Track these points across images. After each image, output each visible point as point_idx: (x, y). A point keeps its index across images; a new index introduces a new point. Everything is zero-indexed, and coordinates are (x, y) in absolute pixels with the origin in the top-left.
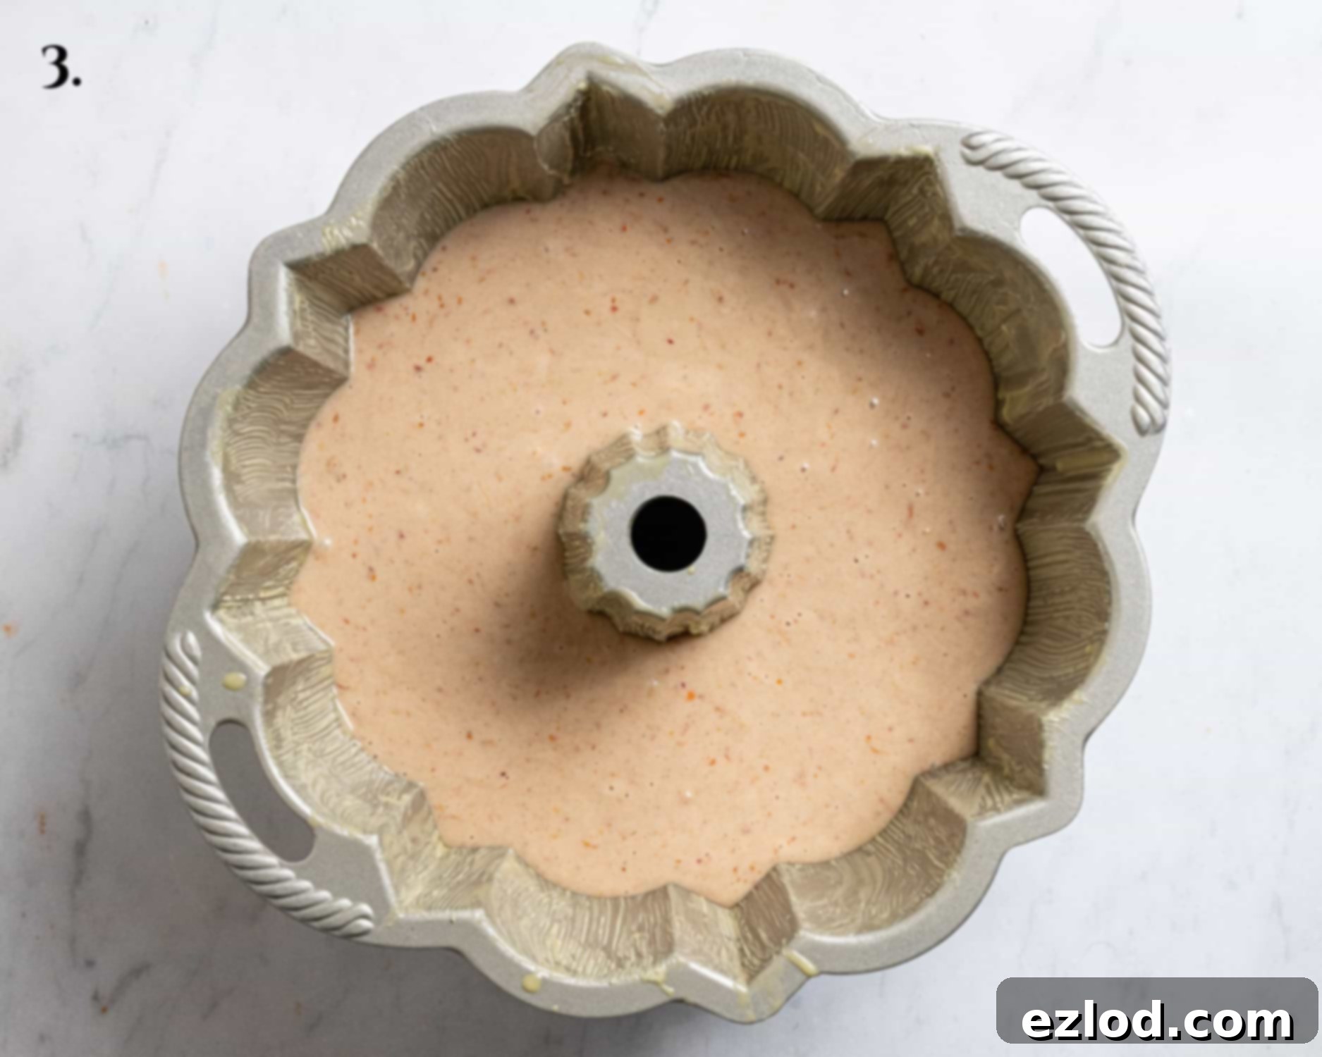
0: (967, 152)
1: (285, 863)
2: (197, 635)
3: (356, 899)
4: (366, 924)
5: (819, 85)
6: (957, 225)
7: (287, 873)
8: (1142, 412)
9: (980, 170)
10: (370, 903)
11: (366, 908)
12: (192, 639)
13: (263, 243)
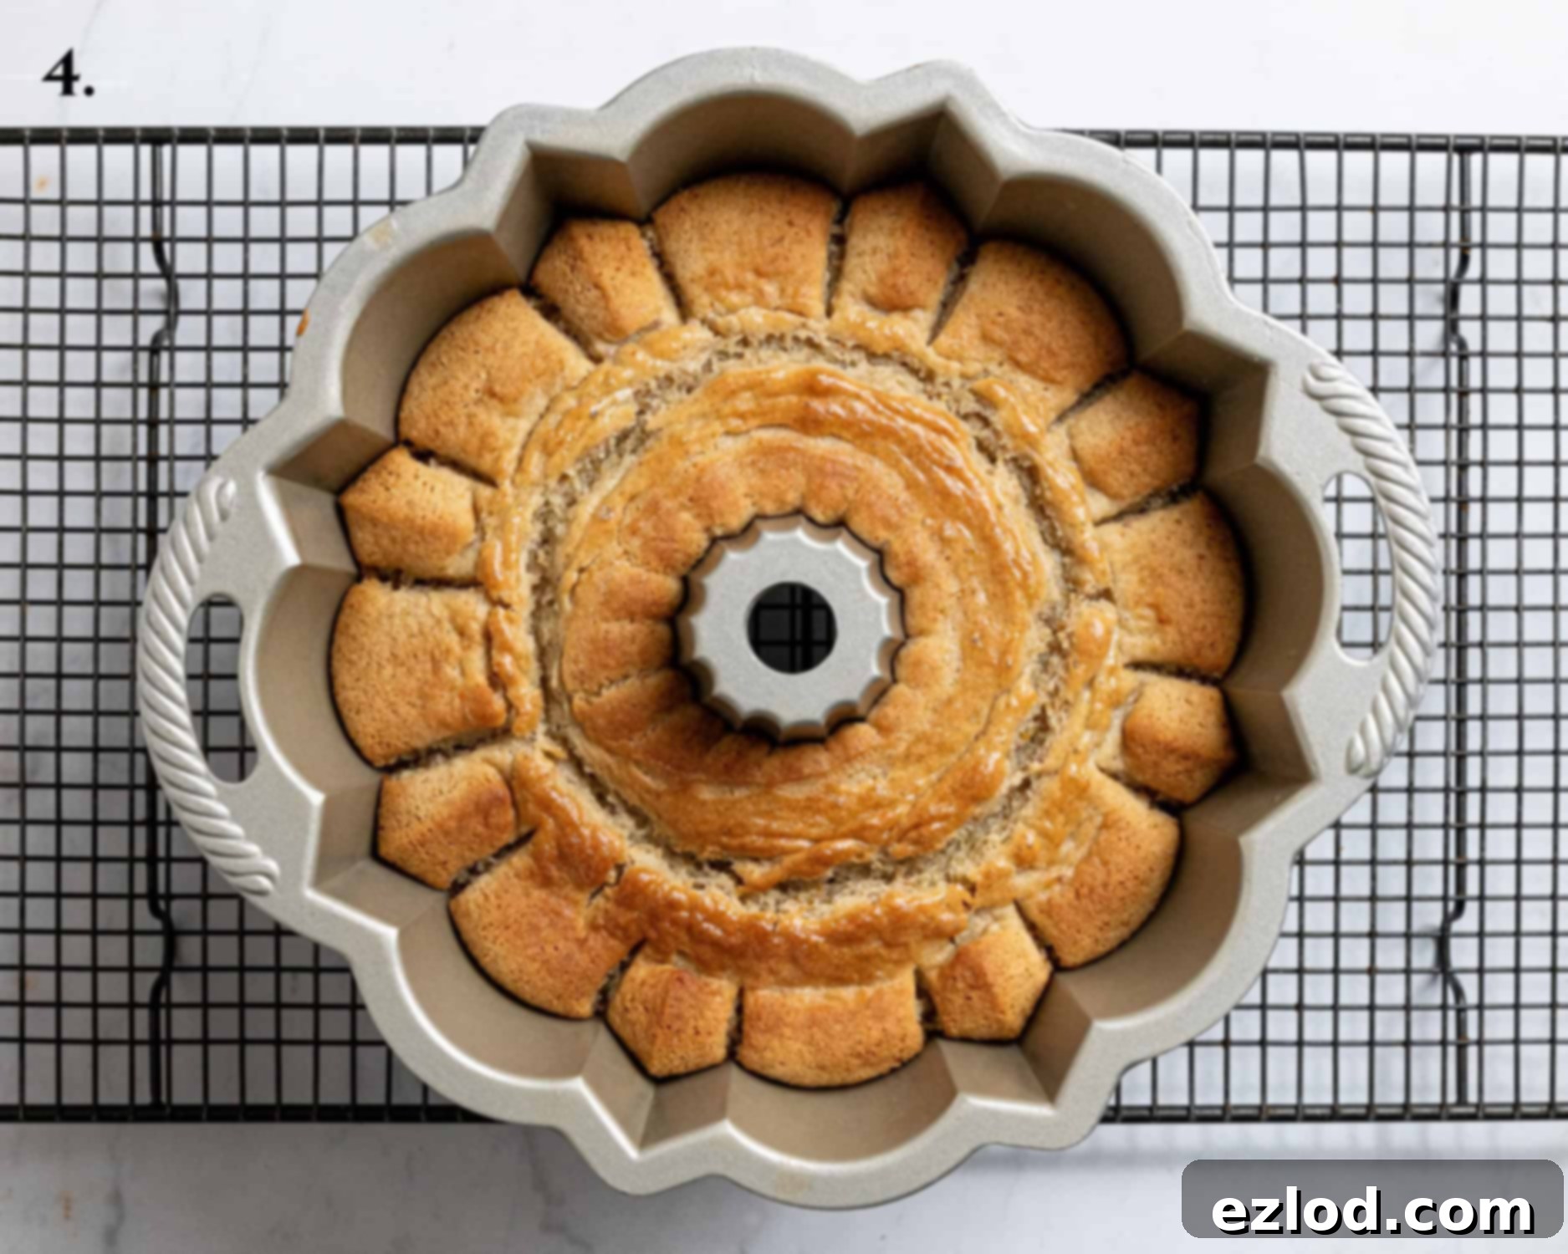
0: (1312, 381)
1: (212, 776)
2: (239, 487)
3: (268, 852)
4: (265, 883)
5: (1188, 231)
6: (1262, 452)
7: (208, 786)
8: (1359, 745)
9: (1315, 405)
10: (282, 865)
11: (272, 866)
12: (231, 488)
13: (514, 108)
